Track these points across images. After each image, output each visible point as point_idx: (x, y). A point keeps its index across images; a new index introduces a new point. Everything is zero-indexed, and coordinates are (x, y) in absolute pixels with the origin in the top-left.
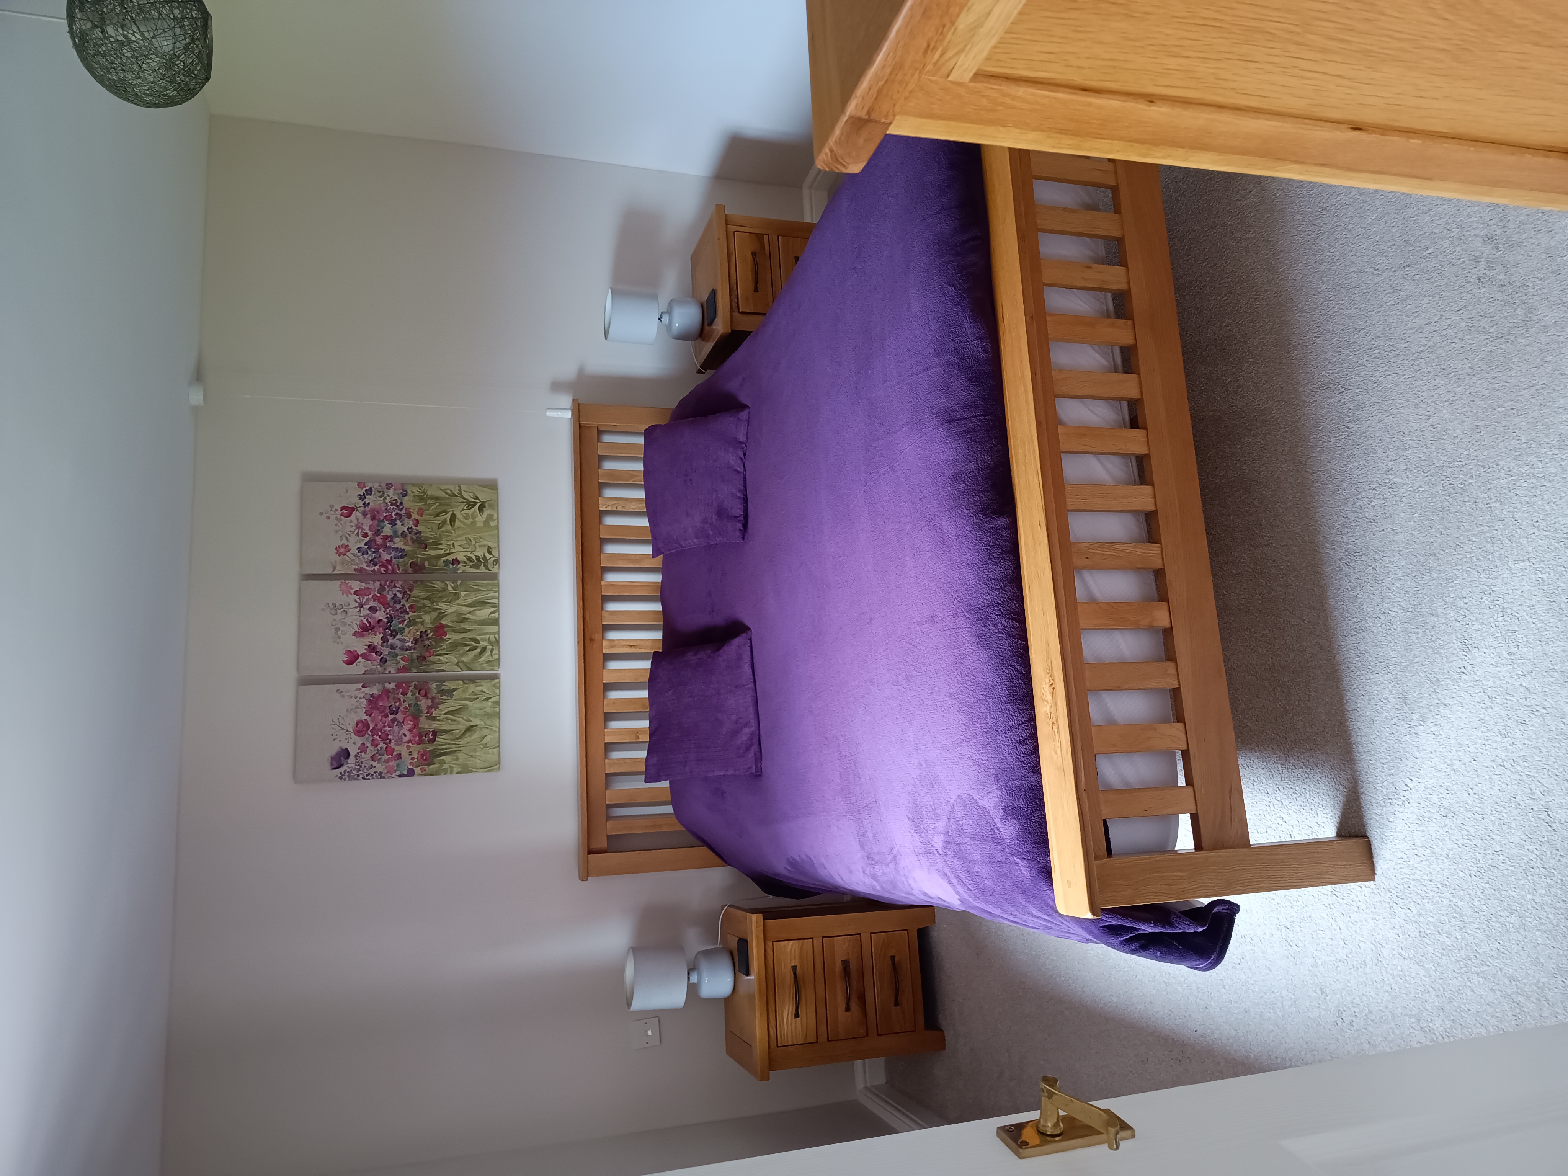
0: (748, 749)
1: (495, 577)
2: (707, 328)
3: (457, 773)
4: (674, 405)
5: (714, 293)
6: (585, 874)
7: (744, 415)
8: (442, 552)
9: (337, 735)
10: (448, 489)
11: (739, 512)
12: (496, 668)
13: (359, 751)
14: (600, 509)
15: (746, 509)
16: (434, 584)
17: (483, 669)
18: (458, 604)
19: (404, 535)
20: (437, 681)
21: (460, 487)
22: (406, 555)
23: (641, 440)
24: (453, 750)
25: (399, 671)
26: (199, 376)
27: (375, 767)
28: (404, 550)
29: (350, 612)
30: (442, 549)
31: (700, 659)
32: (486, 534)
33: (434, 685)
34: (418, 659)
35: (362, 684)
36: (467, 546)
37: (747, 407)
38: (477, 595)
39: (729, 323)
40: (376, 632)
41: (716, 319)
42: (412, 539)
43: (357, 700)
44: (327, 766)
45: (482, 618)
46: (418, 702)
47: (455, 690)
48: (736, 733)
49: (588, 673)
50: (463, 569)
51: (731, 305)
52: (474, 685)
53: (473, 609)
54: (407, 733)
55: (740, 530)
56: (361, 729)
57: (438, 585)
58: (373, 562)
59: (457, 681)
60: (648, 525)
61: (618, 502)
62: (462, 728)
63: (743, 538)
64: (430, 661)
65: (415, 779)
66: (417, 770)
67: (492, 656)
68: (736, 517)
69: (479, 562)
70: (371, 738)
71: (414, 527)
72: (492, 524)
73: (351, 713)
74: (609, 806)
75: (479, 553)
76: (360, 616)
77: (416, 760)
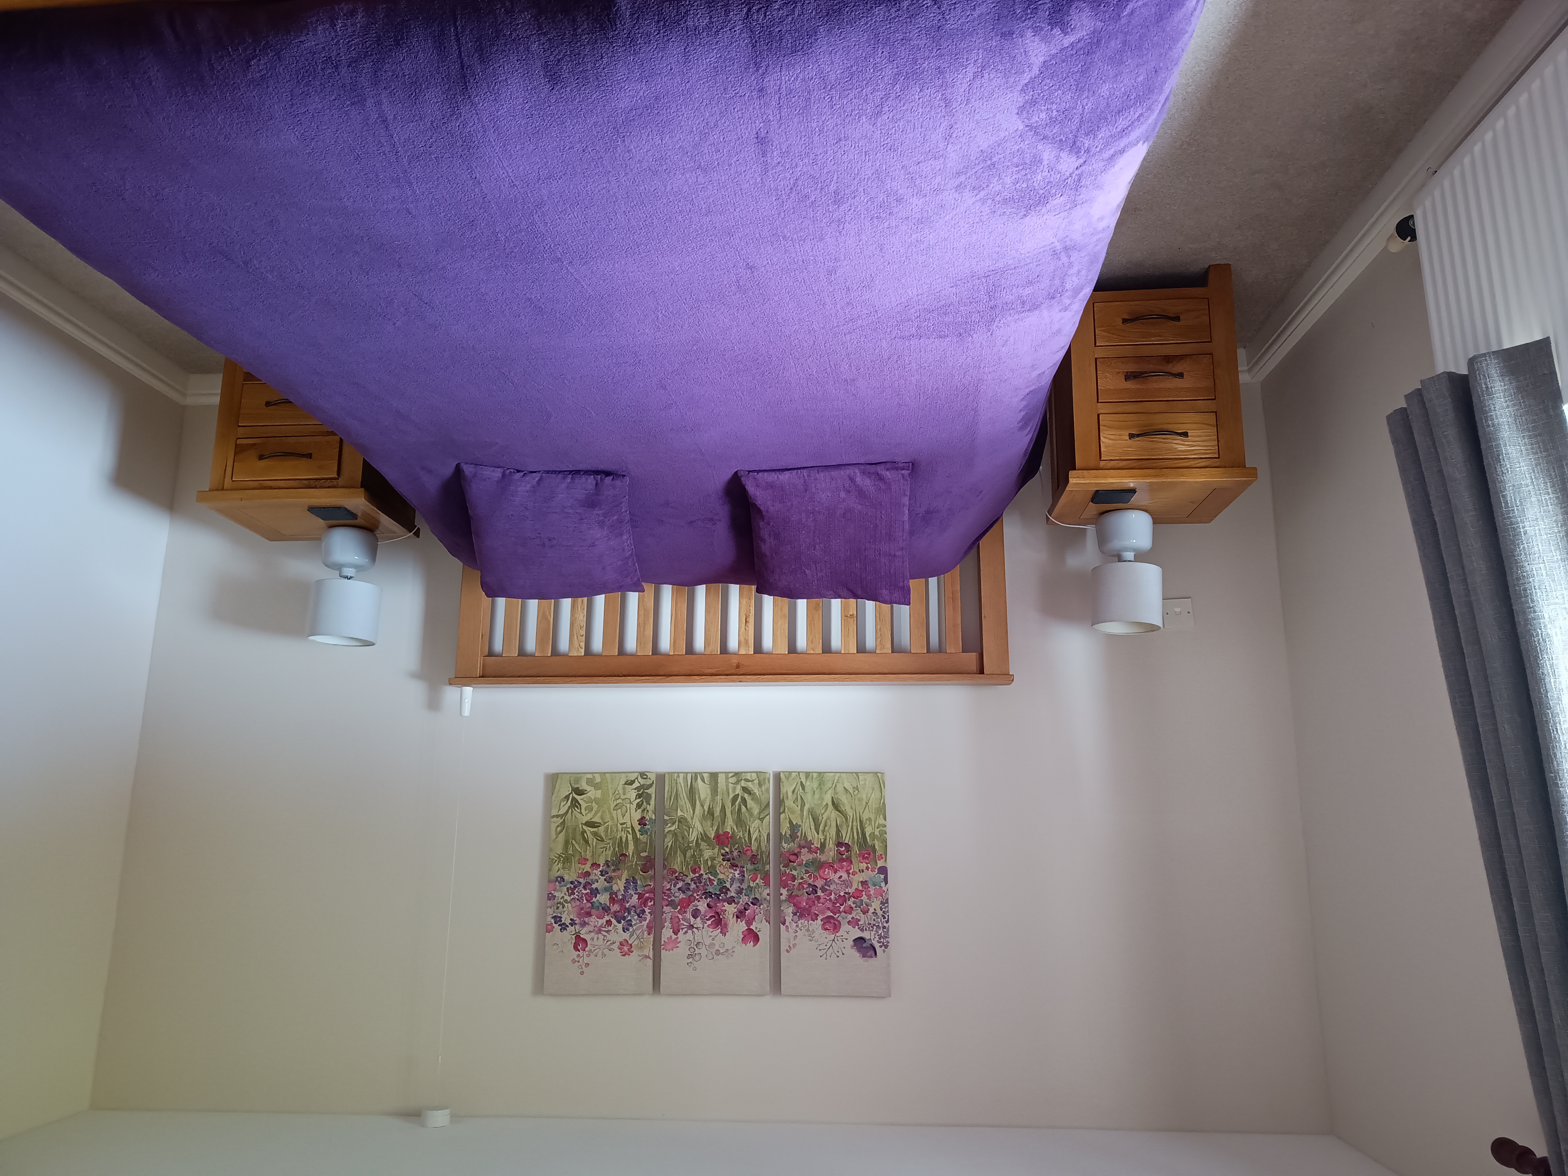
0: (881, 478)
1: (661, 778)
2: (359, 521)
3: (885, 820)
4: (458, 564)
5: (313, 509)
6: (1006, 678)
7: (468, 470)
8: (630, 837)
9: (838, 952)
10: (556, 829)
11: (591, 480)
12: (767, 776)
13: (857, 927)
14: (583, 654)
15: (588, 472)
16: (667, 846)
17: (768, 790)
18: (692, 819)
19: (609, 880)
20: (781, 842)
21: (554, 816)
22: (633, 877)
23: (501, 602)
24: (859, 824)
25: (767, 884)
26: (415, 1115)
27: (875, 909)
28: (627, 879)
29: (698, 938)
30: (627, 836)
31: (770, 535)
32: (610, 786)
33: (785, 845)
34: (754, 864)
35: (781, 925)
36: (624, 809)
37: (458, 466)
38: (682, 797)
39: (352, 490)
40: (722, 910)
41: (348, 507)
42: (614, 871)
43: (799, 931)
44: (872, 961)
45: (709, 792)
46: (804, 862)
47: (791, 822)
48: (861, 493)
49: (778, 671)
50: (650, 813)
51: (329, 487)
52: (785, 801)
53: (698, 802)
54: (838, 875)
55: (613, 479)
56: (830, 924)
57: (669, 842)
58: (641, 914)
59: (781, 820)
60: (604, 595)
61: (575, 634)
62: (834, 814)
63: (624, 476)
64: (757, 851)
65: (891, 865)
66: (880, 864)
67: (753, 781)
68: (597, 484)
69: (643, 795)
70: (843, 914)
71: (601, 869)
72: (598, 780)
73: (814, 937)
74: (928, 651)
75: (633, 794)
76: (703, 928)
77: (869, 865)
